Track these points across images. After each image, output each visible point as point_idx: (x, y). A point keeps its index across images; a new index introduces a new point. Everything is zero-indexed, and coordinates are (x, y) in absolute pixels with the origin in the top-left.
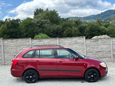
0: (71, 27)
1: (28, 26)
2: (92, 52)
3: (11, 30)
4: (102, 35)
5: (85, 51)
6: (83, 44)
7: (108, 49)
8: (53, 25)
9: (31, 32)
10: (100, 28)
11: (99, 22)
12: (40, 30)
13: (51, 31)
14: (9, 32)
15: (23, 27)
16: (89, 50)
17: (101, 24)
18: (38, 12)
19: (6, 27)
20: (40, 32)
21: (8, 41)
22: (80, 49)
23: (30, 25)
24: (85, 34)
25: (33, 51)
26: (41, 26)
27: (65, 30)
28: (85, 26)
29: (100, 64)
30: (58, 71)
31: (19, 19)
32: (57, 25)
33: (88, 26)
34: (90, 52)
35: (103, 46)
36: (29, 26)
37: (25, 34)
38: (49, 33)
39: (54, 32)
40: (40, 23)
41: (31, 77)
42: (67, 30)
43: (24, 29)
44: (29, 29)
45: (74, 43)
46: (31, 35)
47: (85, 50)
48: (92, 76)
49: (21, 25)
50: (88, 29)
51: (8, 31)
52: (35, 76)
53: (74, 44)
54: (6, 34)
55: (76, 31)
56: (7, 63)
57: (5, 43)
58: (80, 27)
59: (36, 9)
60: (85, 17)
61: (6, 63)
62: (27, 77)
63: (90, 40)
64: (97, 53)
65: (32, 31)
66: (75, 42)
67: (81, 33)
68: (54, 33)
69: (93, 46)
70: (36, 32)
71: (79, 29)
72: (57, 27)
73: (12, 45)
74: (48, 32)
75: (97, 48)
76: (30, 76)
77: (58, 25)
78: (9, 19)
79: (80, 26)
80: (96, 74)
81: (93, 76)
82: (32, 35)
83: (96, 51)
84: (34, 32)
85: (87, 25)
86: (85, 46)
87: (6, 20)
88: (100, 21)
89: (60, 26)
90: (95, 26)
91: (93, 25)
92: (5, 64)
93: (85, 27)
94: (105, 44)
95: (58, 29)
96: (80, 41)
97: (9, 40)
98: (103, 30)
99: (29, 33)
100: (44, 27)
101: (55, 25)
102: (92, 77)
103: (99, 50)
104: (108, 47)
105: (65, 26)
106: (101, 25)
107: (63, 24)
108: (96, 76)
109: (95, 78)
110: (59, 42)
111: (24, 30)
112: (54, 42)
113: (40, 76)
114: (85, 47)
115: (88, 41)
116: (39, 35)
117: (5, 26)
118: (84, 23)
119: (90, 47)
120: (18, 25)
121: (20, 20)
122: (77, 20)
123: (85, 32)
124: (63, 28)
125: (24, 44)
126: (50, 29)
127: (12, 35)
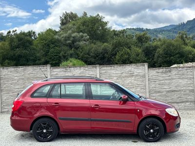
0: (129, 48)
1: (48, 45)
2: (159, 92)
3: (18, 52)
4: (187, 62)
5: (147, 90)
6: (144, 76)
7: (189, 87)
8: (95, 44)
9: (55, 56)
10: (185, 49)
11: (182, 38)
12: (72, 52)
13: (91, 54)
14: (14, 55)
15: (40, 46)
16: (154, 88)
17: (187, 41)
18: (68, 19)
19: (8, 46)
20: (71, 56)
21: (9, 70)
22: (138, 87)
23: (53, 43)
24: (155, 60)
25: (49, 87)
26: (72, 45)
27: (118, 53)
28: (155, 46)
29: (166, 110)
30: (91, 120)
31: (34, 31)
32: (104, 42)
33: (162, 45)
34: (156, 92)
35: (180, 81)
36: (52, 46)
37: (43, 60)
38: (87, 58)
39: (97, 56)
40: (72, 39)
41: (45, 131)
42: (122, 53)
43: (42, 49)
44: (52, 50)
45: (127, 75)
46: (54, 62)
47: (147, 88)
48: (152, 131)
49: (35, 42)
50: (161, 52)
51: (12, 53)
52: (52, 130)
53: (128, 77)
54: (8, 59)
55: (138, 55)
56: (7, 110)
57: (4, 74)
58: (147, 47)
59: (64, 14)
60: (156, 29)
61: (5, 110)
62: (38, 131)
63: (156, 71)
64: (169, 94)
65: (56, 54)
66: (130, 73)
67: (149, 59)
68: (97, 58)
69: (161, 82)
70: (64, 57)
71: (143, 51)
72: (103, 46)
73: (16, 78)
74: (85, 56)
75: (169, 84)
76: (43, 129)
77: (105, 44)
78: (14, 31)
79: (147, 45)
80: (158, 128)
81: (154, 130)
82: (57, 62)
83: (168, 90)
84: (60, 57)
85: (159, 43)
86: (147, 81)
87: (8, 33)
88: (185, 36)
89: (108, 46)
90: (173, 46)
91: (170, 45)
92: (3, 111)
93: (156, 48)
94: (183, 78)
95: (105, 51)
96: (138, 72)
97: (12, 69)
98: (190, 53)
99: (50, 58)
100: (78, 47)
101: (99, 43)
102: (151, 133)
103: (173, 88)
104: (189, 82)
105: (118, 45)
106: (186, 44)
107: (115, 41)
108: (158, 131)
109: (157, 134)
110: (100, 73)
111: (42, 51)
112: (91, 73)
113: (61, 130)
114: (147, 83)
115: (154, 72)
116: (69, 62)
117: (7, 43)
118: (154, 40)
119: (157, 83)
120: (31, 43)
121: (34, 33)
122: (141, 35)
123: (156, 57)
124: (114, 49)
125: (38, 76)
126: (89, 51)
127: (19, 60)
